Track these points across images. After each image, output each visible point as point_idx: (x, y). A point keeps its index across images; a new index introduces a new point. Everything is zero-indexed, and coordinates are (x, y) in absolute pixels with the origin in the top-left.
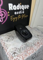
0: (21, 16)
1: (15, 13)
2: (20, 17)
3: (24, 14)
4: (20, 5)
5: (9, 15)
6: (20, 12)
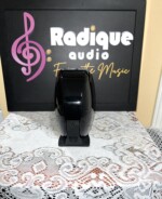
0: (95, 69)
1: (72, 56)
3: (107, 62)
5: (49, 59)
6: (90, 55)
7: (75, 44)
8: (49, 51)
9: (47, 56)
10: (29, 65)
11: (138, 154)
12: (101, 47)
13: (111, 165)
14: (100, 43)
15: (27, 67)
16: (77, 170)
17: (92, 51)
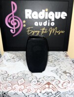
1: (36, 24)
2: (44, 31)
3: (53, 27)
4: (45, 11)
5: (25, 25)
6: (45, 24)
7: (37, 18)
8: (24, 22)
9: (23, 24)
10: (14, 28)
11: (68, 74)
12: (51, 20)
13: (55, 81)
14: (50, 18)
15: (13, 29)
16: (39, 83)
17: (46, 21)
